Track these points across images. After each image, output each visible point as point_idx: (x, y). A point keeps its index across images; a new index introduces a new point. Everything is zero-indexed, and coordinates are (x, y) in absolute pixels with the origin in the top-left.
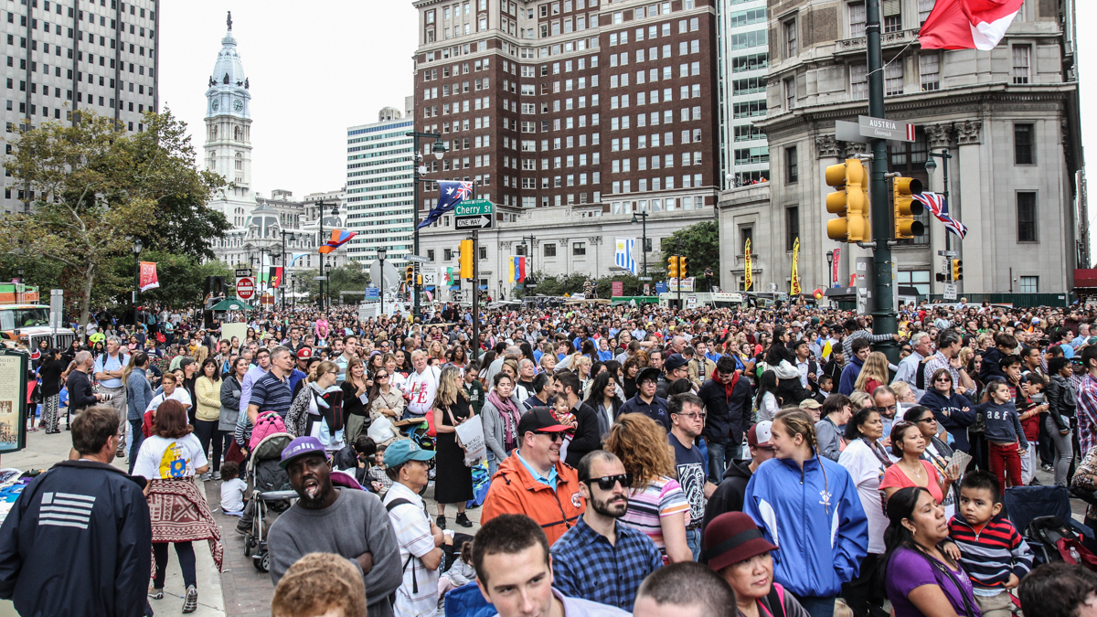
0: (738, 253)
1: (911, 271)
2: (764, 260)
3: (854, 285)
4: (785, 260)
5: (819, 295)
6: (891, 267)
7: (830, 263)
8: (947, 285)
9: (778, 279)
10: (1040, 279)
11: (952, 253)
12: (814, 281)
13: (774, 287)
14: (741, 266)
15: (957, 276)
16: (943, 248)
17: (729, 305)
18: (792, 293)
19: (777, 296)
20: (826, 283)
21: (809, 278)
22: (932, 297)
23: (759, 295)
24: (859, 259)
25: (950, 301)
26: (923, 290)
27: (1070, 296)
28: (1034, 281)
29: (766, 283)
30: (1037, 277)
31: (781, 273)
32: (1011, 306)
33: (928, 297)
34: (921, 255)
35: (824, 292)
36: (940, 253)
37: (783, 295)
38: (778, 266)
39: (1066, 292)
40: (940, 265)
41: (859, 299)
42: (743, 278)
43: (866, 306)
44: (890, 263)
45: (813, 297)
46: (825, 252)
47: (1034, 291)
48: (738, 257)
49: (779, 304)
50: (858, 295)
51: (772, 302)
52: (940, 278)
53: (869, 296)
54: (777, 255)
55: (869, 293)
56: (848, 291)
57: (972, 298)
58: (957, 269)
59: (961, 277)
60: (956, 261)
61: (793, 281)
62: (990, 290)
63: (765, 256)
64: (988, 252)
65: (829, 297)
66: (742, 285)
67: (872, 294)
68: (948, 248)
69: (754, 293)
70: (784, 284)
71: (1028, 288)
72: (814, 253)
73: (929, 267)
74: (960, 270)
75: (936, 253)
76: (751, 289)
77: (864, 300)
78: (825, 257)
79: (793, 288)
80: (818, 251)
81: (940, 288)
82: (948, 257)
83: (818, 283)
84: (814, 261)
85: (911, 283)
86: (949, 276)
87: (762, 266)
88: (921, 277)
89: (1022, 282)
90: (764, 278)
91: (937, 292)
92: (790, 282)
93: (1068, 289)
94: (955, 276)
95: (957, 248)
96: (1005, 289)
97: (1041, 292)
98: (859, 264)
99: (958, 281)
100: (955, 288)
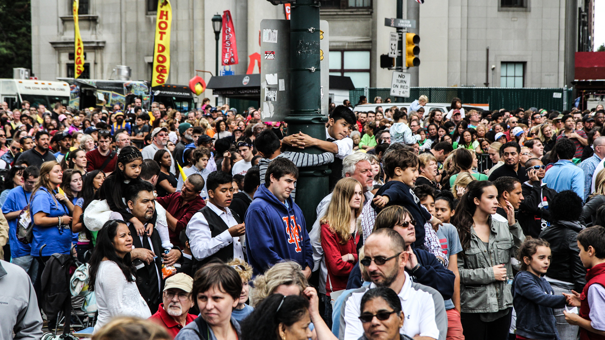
0: (64, 13)
1: (343, 51)
2: (109, 26)
3: (256, 71)
4: (143, 27)
5: (198, 88)
6: (318, 39)
7: (217, 34)
8: (396, 74)
9: (133, 58)
10: (529, 66)
11: (405, 23)
12: (192, 63)
13: (125, 72)
14: (68, 36)
15: (412, 59)
16: (392, 15)
17: (49, 101)
18: (155, 84)
19: (130, 88)
20: (210, 67)
21: (183, 58)
22: (374, 93)
23: (100, 86)
24: (266, 23)
25: (399, 99)
26: (360, 81)
27: (569, 93)
28: (519, 70)
29: (112, 65)
30: (524, 64)
31: (138, 49)
32: (486, 108)
33: (366, 94)
34: (359, 25)
35: (207, 82)
36: (388, 23)
37: (139, 85)
38: (131, 38)
39: (565, 88)
40: (385, 44)
41: (266, 93)
42: (72, 56)
43: (277, 105)
44: (317, 31)
45: (189, 90)
46: (209, 16)
47: (519, 86)
48: (64, 20)
49: (130, 99)
50: (264, 86)
51: (122, 97)
52: (387, 62)
53: (282, 88)
54: (130, 17)
55: (282, 82)
56: (246, 81)
57: (433, 94)
58: (412, 48)
59: (417, 62)
60: (411, 36)
61: (156, 64)
62: (458, 84)
63: (111, 20)
64: (457, 24)
65: (215, 91)
66: (70, 67)
67: (287, 84)
68: (400, 15)
69: (91, 81)
70: (142, 69)
71: (510, 80)
72: (192, 18)
73: (369, 46)
74: (417, 50)
75: (381, 22)
76: (86, 74)
77: (272, 95)
78: (209, 24)
79: (155, 74)
80: (198, 14)
81: (386, 78)
82: (399, 29)
83: (197, 66)
84: (192, 30)
85: (342, 71)
86: (400, 59)
87: (103, 35)
88: (357, 60)
89: (503, 71)
90: (108, 57)
91: (380, 85)
92: (151, 64)
93: (566, 82)
94: (408, 59)
95: (412, 15)
96: (477, 82)
97: (528, 87)
98: (266, 32)
99: (412, 69)
100: (408, 78)
